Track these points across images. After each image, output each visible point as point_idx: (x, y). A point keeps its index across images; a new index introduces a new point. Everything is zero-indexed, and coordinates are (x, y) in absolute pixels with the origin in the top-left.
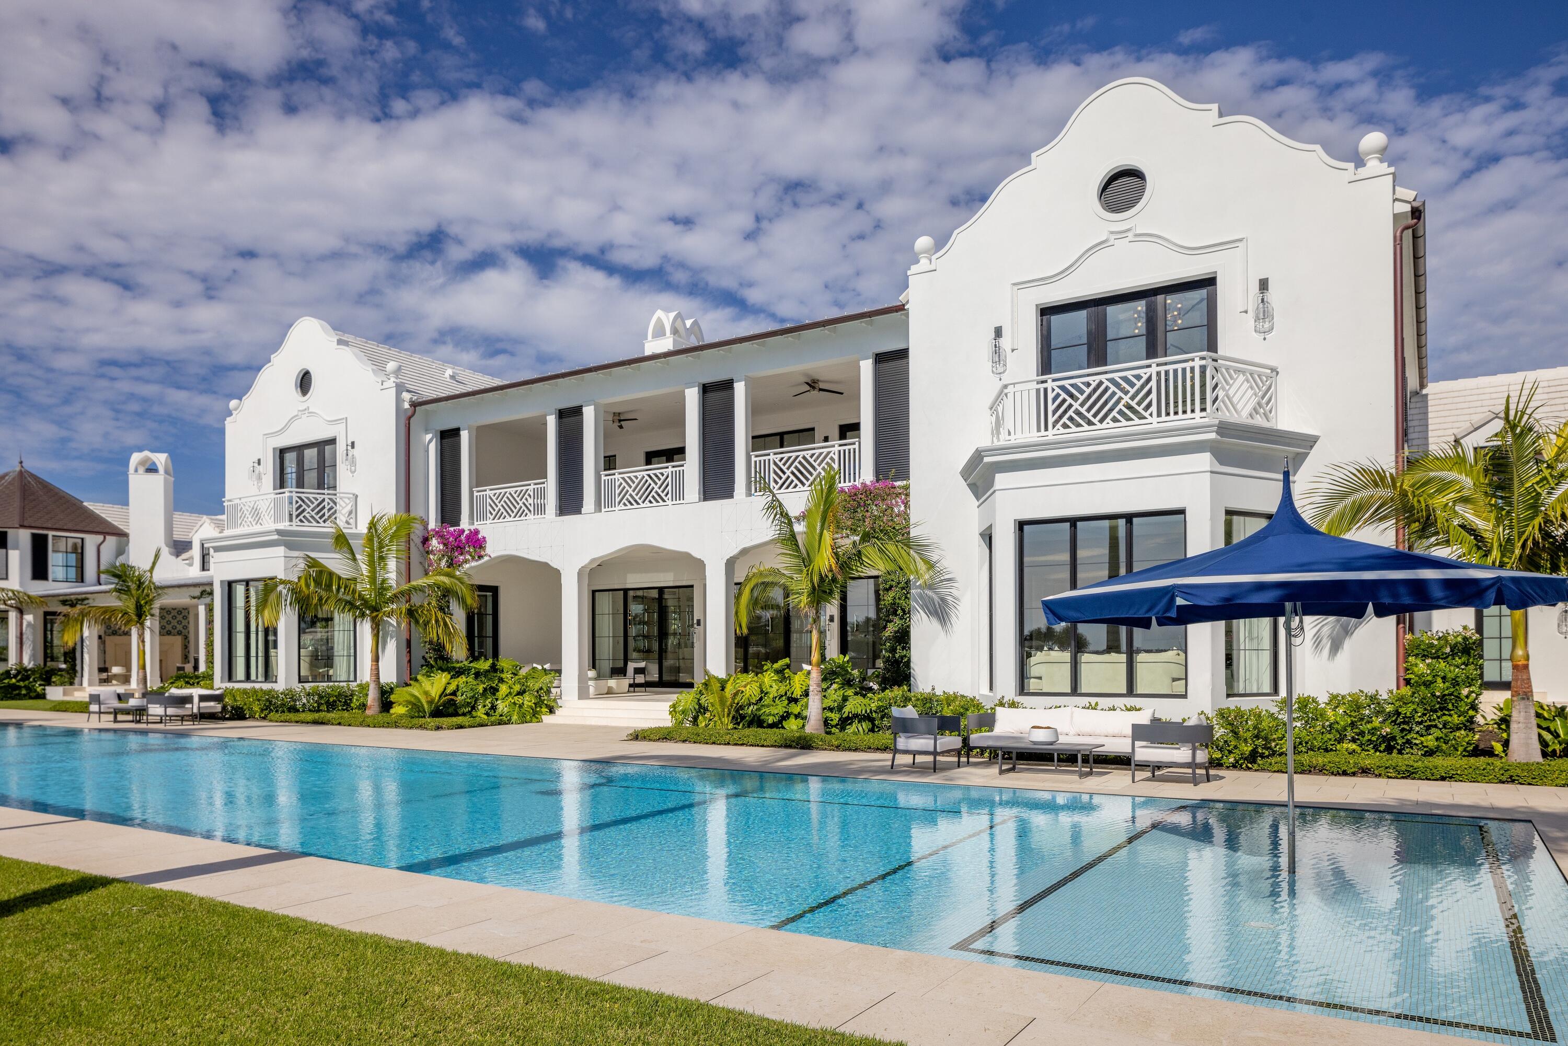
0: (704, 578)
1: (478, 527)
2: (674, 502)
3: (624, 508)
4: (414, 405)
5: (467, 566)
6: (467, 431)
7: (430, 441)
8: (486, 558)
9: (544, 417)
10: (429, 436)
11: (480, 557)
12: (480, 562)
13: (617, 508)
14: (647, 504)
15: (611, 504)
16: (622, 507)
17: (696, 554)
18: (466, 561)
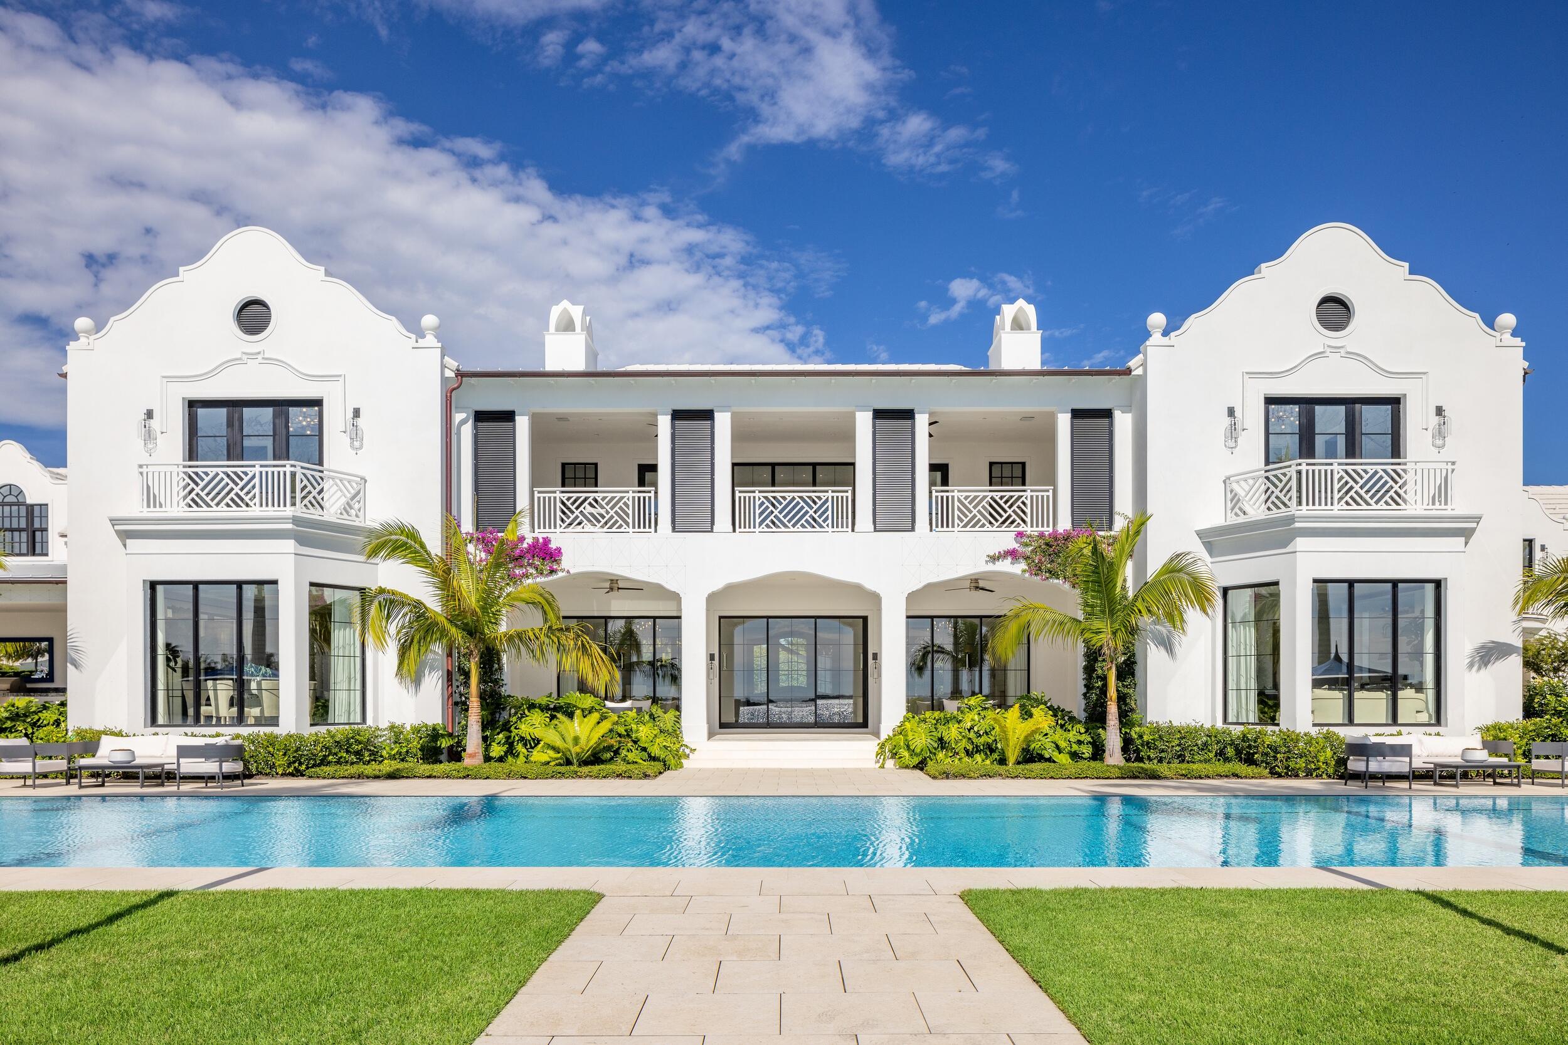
0: (879, 610)
1: (549, 535)
2: (835, 529)
3: (766, 529)
4: (460, 374)
5: (530, 581)
6: (526, 418)
7: (463, 422)
8: (560, 574)
9: (655, 415)
10: (463, 416)
11: (553, 571)
12: (551, 578)
13: (757, 529)
14: (798, 528)
15: (749, 524)
16: (764, 528)
17: (870, 585)
18: (526, 576)
